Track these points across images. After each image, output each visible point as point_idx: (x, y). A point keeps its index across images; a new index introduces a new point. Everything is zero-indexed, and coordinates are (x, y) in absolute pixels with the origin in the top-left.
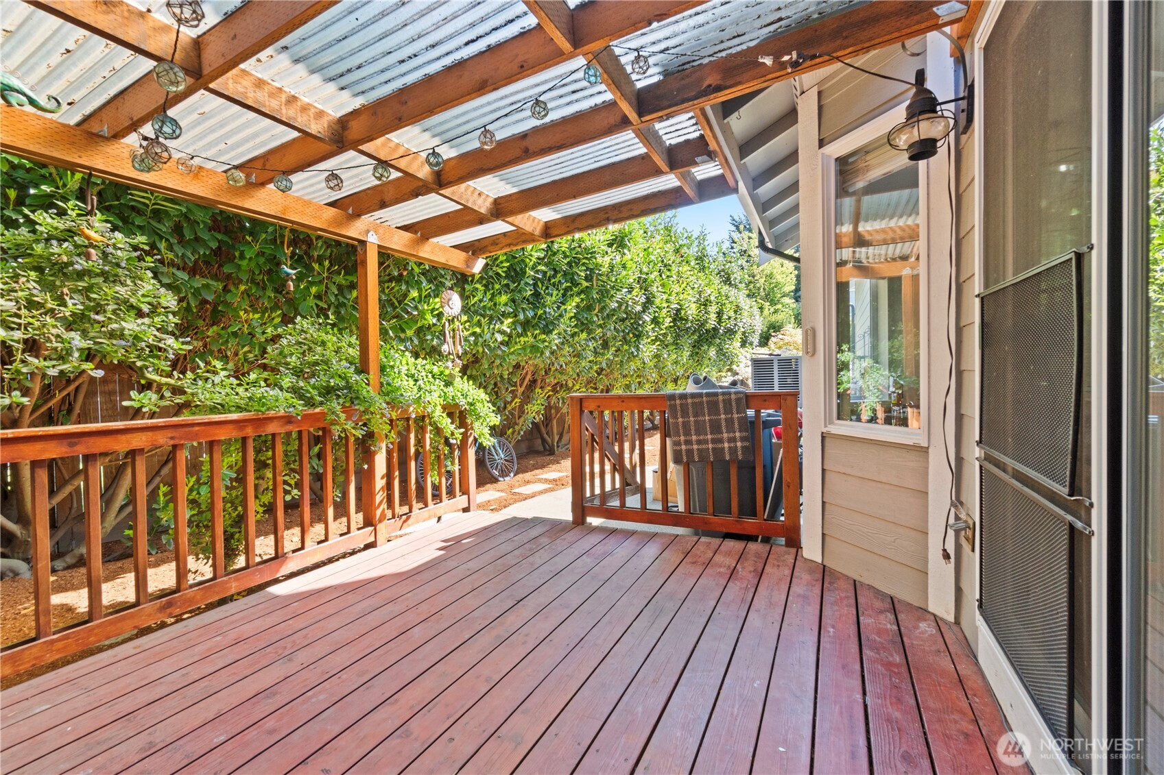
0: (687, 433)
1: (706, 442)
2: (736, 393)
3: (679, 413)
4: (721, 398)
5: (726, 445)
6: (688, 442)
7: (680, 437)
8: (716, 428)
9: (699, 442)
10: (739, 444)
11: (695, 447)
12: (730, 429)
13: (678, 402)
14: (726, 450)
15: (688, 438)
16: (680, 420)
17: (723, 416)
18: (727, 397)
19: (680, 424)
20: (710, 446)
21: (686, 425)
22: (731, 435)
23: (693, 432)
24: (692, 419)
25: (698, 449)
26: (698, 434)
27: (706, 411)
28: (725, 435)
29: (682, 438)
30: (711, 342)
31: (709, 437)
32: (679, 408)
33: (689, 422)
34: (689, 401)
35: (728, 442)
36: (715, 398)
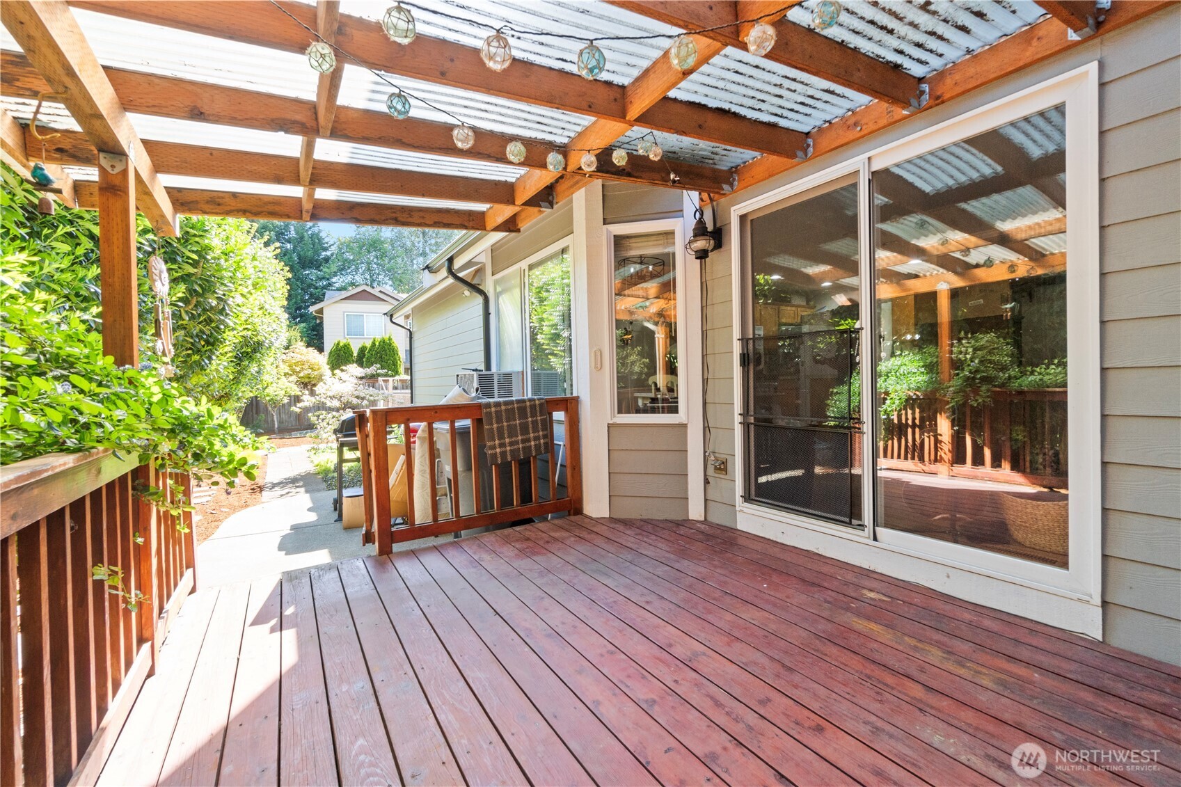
0: (501, 437)
1: (517, 442)
2: (539, 399)
3: (494, 420)
4: (528, 404)
5: (533, 443)
6: (502, 445)
7: (495, 441)
8: (524, 429)
9: (511, 444)
10: (542, 441)
11: (508, 448)
12: (535, 430)
13: (493, 409)
14: (533, 447)
15: (503, 441)
16: (495, 426)
17: (530, 419)
18: (532, 403)
19: (495, 430)
20: (521, 446)
21: (500, 430)
22: (536, 434)
23: (506, 436)
24: (505, 424)
25: (511, 450)
26: (510, 437)
27: (517, 416)
28: (532, 435)
29: (497, 442)
30: (251, 357)
31: (520, 438)
32: (494, 415)
33: (503, 426)
34: (503, 408)
35: (534, 440)
36: (524, 404)
